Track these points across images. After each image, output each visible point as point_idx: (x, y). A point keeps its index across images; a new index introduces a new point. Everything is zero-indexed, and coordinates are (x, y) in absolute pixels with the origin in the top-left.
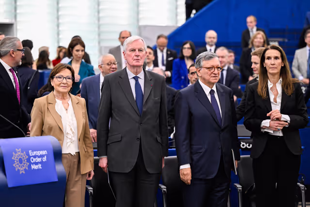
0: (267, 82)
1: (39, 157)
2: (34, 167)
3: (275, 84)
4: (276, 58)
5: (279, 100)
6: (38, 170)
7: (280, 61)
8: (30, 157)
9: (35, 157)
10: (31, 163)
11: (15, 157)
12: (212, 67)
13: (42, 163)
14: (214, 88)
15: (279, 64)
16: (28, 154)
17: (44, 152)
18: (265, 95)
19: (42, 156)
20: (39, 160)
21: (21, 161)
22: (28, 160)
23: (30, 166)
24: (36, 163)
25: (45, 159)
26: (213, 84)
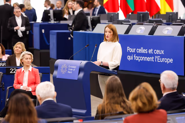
1: (72, 68)
2: (69, 72)
6: (70, 74)
8: (68, 68)
9: (70, 68)
10: (68, 70)
11: (62, 67)
13: (72, 71)
16: (68, 66)
17: (75, 67)
19: (73, 68)
20: (72, 70)
21: (64, 69)
22: (67, 69)
23: (67, 71)
24: (70, 71)
25: (74, 70)
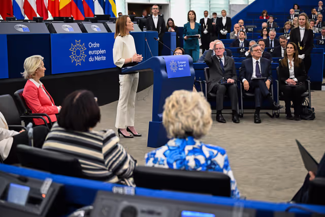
0: (287, 60)
2: (180, 69)
3: (291, 60)
4: (291, 48)
5: (293, 68)
6: (182, 70)
7: (293, 49)
9: (180, 64)
10: (178, 67)
11: (171, 64)
12: (258, 50)
13: (183, 67)
14: (259, 60)
15: (292, 51)
16: (177, 63)
17: (185, 62)
18: (286, 65)
19: (183, 64)
20: (182, 66)
21: (174, 66)
24: (181, 67)
25: (185, 65)
26: (259, 57)
